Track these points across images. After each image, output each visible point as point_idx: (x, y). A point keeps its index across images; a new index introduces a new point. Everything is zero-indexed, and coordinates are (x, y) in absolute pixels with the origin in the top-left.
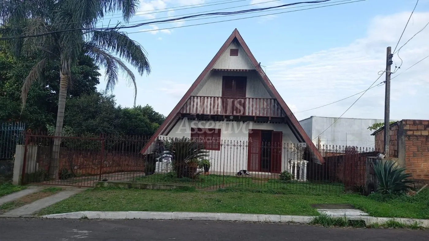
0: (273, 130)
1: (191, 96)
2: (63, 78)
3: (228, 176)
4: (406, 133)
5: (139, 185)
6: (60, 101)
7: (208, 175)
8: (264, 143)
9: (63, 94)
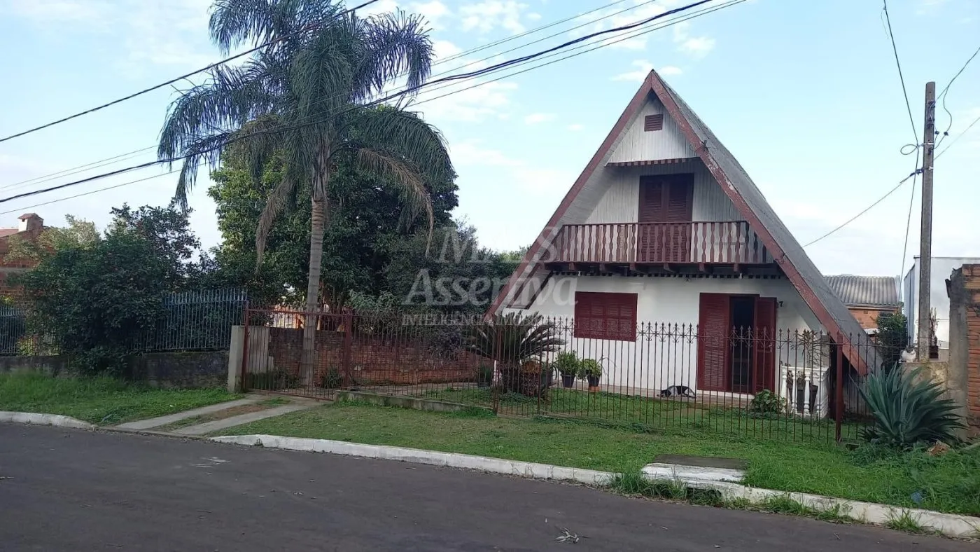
0: (759, 295)
1: (564, 226)
2: (316, 209)
3: (634, 398)
4: (970, 299)
5: (401, 402)
6: (313, 249)
7: (594, 393)
8: (738, 329)
9: (317, 237)
